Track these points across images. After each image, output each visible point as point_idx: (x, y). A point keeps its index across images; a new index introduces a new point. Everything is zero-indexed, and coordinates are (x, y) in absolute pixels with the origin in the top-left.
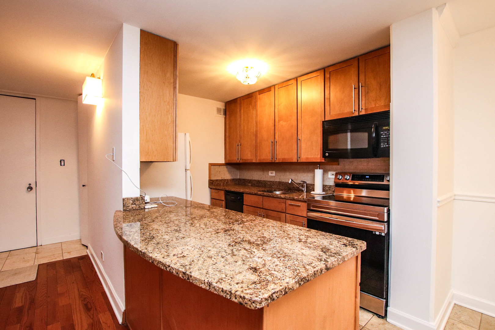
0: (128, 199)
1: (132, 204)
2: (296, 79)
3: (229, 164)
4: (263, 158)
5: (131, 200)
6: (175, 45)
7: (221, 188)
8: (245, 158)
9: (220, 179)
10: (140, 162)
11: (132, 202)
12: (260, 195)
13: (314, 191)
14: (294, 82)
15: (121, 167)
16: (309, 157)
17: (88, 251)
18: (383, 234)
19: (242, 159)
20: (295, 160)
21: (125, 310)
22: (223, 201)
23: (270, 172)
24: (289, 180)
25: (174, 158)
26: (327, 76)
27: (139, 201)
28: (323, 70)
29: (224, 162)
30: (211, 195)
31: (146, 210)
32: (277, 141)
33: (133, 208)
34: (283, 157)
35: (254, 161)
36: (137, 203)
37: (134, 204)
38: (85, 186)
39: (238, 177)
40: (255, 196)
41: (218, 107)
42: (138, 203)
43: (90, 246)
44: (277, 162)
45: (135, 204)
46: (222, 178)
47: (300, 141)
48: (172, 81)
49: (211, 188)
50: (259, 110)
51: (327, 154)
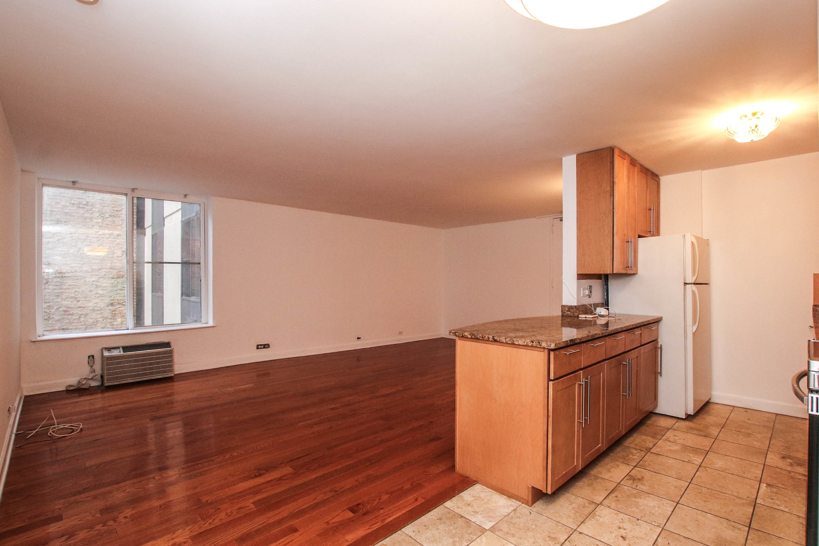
0: (565, 306)
6: (611, 150)
10: (577, 273)
11: (568, 309)
25: (612, 269)
27: (573, 309)
31: (580, 318)
33: (569, 315)
45: (570, 311)
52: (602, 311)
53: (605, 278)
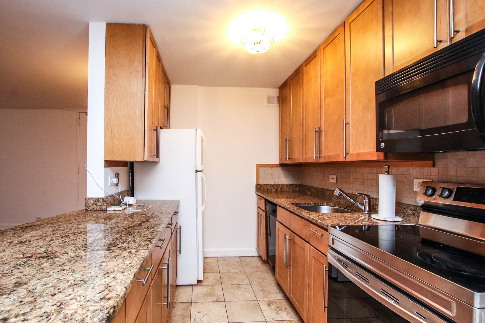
0: (90, 199)
1: (93, 204)
2: (344, 24)
3: (283, 165)
5: (92, 200)
6: (145, 28)
9: (273, 183)
10: (105, 161)
11: (93, 202)
12: (288, 210)
14: (341, 30)
16: (361, 151)
19: (291, 159)
22: (264, 211)
23: (330, 177)
25: (142, 156)
27: (99, 202)
29: (278, 163)
31: (108, 212)
32: (323, 130)
33: (94, 208)
35: (301, 161)
36: (98, 204)
37: (95, 204)
39: (300, 183)
40: (284, 209)
41: (270, 95)
46: (275, 182)
47: (348, 126)
51: (383, 145)
52: (129, 200)
53: (130, 166)
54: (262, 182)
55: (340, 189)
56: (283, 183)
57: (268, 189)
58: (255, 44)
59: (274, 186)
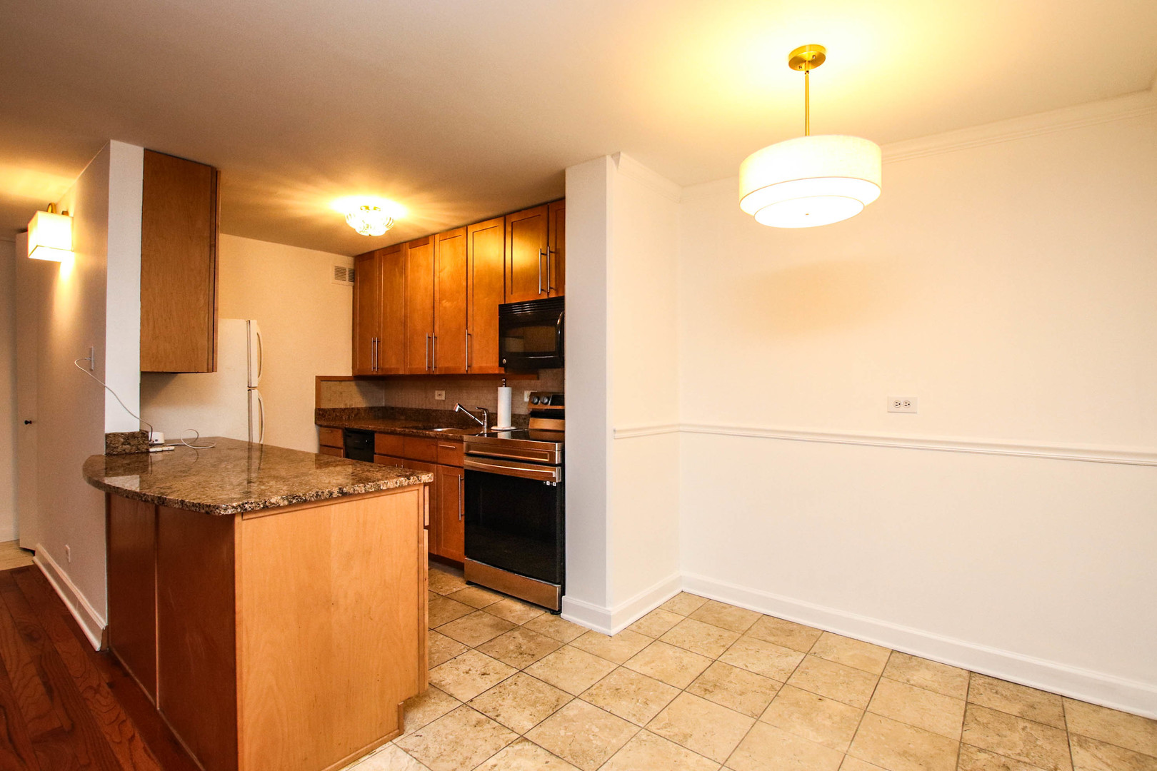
0: (115, 435)
1: (123, 444)
2: (466, 227)
3: (360, 378)
4: (415, 367)
5: (121, 436)
6: (214, 172)
7: (337, 424)
8: (387, 366)
9: (343, 406)
10: (141, 372)
11: (122, 440)
12: (400, 434)
13: (496, 425)
14: (462, 232)
15: (104, 381)
16: (484, 365)
17: (36, 559)
18: (554, 484)
19: (382, 369)
20: (463, 371)
21: (106, 627)
22: (341, 448)
23: (437, 392)
24: (453, 406)
25: (210, 367)
26: (509, 229)
28: (503, 218)
29: (350, 374)
30: (320, 440)
31: (152, 455)
32: (438, 336)
34: (447, 365)
35: (401, 372)
36: (134, 442)
37: (126, 443)
38: (30, 422)
39: (383, 404)
40: (392, 436)
41: (336, 265)
42: (136, 442)
43: (40, 548)
44: (437, 373)
45: (129, 444)
46: (346, 405)
47: (471, 337)
48: (207, 234)
49: (321, 426)
50: (409, 277)
51: (505, 361)
54: (325, 406)
55: (460, 406)
56: (359, 406)
57: (336, 416)
58: (350, 215)
59: (346, 411)
